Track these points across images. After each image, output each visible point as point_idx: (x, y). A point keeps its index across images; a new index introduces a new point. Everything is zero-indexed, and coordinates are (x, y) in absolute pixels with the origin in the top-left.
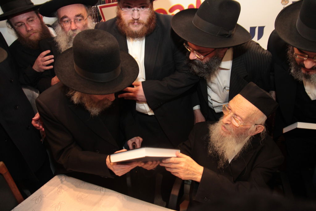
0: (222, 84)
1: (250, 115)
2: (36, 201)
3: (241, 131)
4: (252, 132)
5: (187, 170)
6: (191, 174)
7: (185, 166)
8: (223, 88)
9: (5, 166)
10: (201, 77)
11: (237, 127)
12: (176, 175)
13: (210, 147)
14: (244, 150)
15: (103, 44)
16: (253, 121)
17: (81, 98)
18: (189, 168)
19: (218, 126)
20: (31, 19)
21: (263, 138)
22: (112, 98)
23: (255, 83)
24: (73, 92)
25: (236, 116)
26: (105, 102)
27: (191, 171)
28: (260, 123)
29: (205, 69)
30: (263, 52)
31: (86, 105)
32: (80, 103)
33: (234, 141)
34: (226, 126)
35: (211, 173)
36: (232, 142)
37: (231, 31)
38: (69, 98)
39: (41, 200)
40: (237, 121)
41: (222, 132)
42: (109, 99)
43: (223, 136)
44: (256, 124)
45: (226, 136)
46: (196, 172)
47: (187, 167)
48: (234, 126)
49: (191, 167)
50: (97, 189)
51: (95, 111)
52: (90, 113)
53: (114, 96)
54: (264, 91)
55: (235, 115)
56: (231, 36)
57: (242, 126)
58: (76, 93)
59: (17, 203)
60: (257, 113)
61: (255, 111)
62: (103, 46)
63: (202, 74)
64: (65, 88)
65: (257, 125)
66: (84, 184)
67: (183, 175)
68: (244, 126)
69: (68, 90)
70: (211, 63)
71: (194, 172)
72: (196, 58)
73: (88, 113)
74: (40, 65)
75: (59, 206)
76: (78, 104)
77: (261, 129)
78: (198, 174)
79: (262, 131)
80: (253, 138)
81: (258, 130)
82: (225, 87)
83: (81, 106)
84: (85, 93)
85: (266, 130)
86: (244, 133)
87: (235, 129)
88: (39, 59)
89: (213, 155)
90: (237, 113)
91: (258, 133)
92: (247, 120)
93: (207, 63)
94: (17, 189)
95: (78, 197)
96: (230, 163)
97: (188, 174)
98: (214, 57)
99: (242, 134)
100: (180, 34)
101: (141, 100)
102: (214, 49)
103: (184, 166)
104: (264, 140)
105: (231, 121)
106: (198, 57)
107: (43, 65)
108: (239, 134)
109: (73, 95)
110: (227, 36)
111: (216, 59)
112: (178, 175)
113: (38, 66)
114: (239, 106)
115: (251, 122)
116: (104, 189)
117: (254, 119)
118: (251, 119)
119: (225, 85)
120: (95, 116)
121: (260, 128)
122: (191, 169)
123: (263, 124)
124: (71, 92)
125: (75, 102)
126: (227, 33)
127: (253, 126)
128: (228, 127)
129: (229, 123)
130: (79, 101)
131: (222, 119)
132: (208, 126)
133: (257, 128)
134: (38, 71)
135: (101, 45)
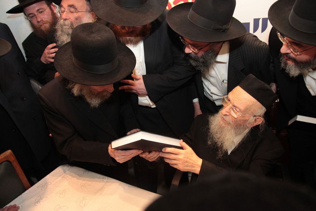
0: (221, 77)
1: (249, 107)
2: (43, 188)
3: (239, 122)
4: (251, 123)
5: (187, 162)
6: (190, 166)
7: (185, 158)
8: (222, 81)
9: (13, 154)
10: (198, 71)
11: (236, 118)
12: (175, 167)
13: (209, 138)
14: (243, 142)
15: (100, 37)
16: (252, 112)
17: (81, 90)
18: (188, 160)
19: (218, 117)
20: (41, 11)
21: (262, 129)
22: (111, 89)
23: (254, 75)
24: (73, 85)
25: (234, 108)
26: (105, 94)
27: (190, 163)
28: (258, 115)
29: (201, 62)
30: (260, 45)
31: (86, 97)
32: (80, 96)
33: (233, 132)
34: (225, 117)
35: (210, 165)
36: (231, 133)
37: (225, 26)
38: (70, 91)
39: (47, 187)
40: (236, 113)
41: (222, 123)
42: (109, 91)
43: (222, 126)
44: (254, 116)
45: (225, 127)
46: (195, 164)
47: (186, 159)
48: (233, 117)
49: (190, 159)
50: (100, 178)
51: (95, 102)
52: (90, 105)
53: (113, 87)
54: (263, 83)
55: (234, 106)
56: (226, 30)
57: (240, 117)
58: (76, 86)
59: (25, 189)
60: (256, 105)
61: (254, 102)
62: (100, 38)
63: (199, 68)
64: (65, 81)
65: (256, 117)
66: (88, 173)
67: (181, 167)
68: (242, 117)
69: (68, 83)
70: (206, 56)
71: (193, 164)
72: (191, 52)
73: (88, 104)
74: (47, 57)
75: (64, 193)
76: (79, 96)
77: (260, 121)
78: (197, 167)
79: (261, 122)
80: (252, 129)
81: (257, 122)
82: (223, 81)
83: (81, 98)
84: (85, 85)
85: (265, 121)
86: (242, 124)
87: (233, 121)
88: (46, 51)
89: (212, 146)
90: (236, 105)
91: (257, 124)
92: (245, 111)
93: (202, 57)
94: (25, 176)
95: (82, 184)
96: (229, 154)
97: (187, 166)
98: (208, 51)
99: (240, 125)
100: (174, 28)
101: (142, 94)
102: (208, 43)
103: (183, 158)
104: (263, 131)
105: (230, 113)
106: (193, 51)
107: (49, 58)
108: (238, 125)
109: (73, 88)
110: (221, 31)
111: (211, 53)
112: (177, 166)
113: (45, 57)
114: (238, 98)
115: (250, 113)
116: (106, 177)
117: (252, 110)
118: (249, 111)
119: (223, 78)
120: (95, 108)
121: (258, 120)
122: (191, 161)
123: (262, 116)
124: (71, 85)
125: (76, 95)
126: (221, 27)
127: (252, 118)
128: (227, 118)
129: (227, 114)
130: (79, 93)
131: (221, 111)
132: (208, 117)
133: (255, 120)
134: (45, 63)
135: (98, 38)
